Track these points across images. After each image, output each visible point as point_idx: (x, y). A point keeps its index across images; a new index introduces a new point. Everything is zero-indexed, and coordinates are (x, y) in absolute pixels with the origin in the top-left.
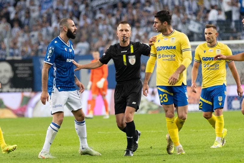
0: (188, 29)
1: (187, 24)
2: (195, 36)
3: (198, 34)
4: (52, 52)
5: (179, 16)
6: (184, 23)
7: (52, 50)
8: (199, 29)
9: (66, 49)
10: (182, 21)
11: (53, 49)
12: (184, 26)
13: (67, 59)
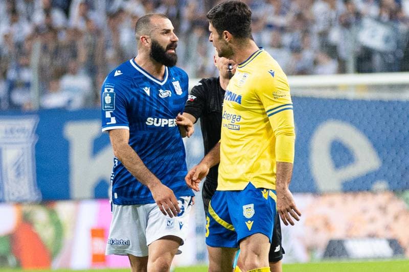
0: (356, 41)
1: (354, 28)
2: (377, 60)
3: (383, 54)
4: (112, 99)
5: (333, 7)
6: (346, 25)
7: (111, 95)
8: (387, 40)
9: (147, 91)
10: (340, 21)
11: (112, 90)
12: (347, 32)
13: (149, 119)
